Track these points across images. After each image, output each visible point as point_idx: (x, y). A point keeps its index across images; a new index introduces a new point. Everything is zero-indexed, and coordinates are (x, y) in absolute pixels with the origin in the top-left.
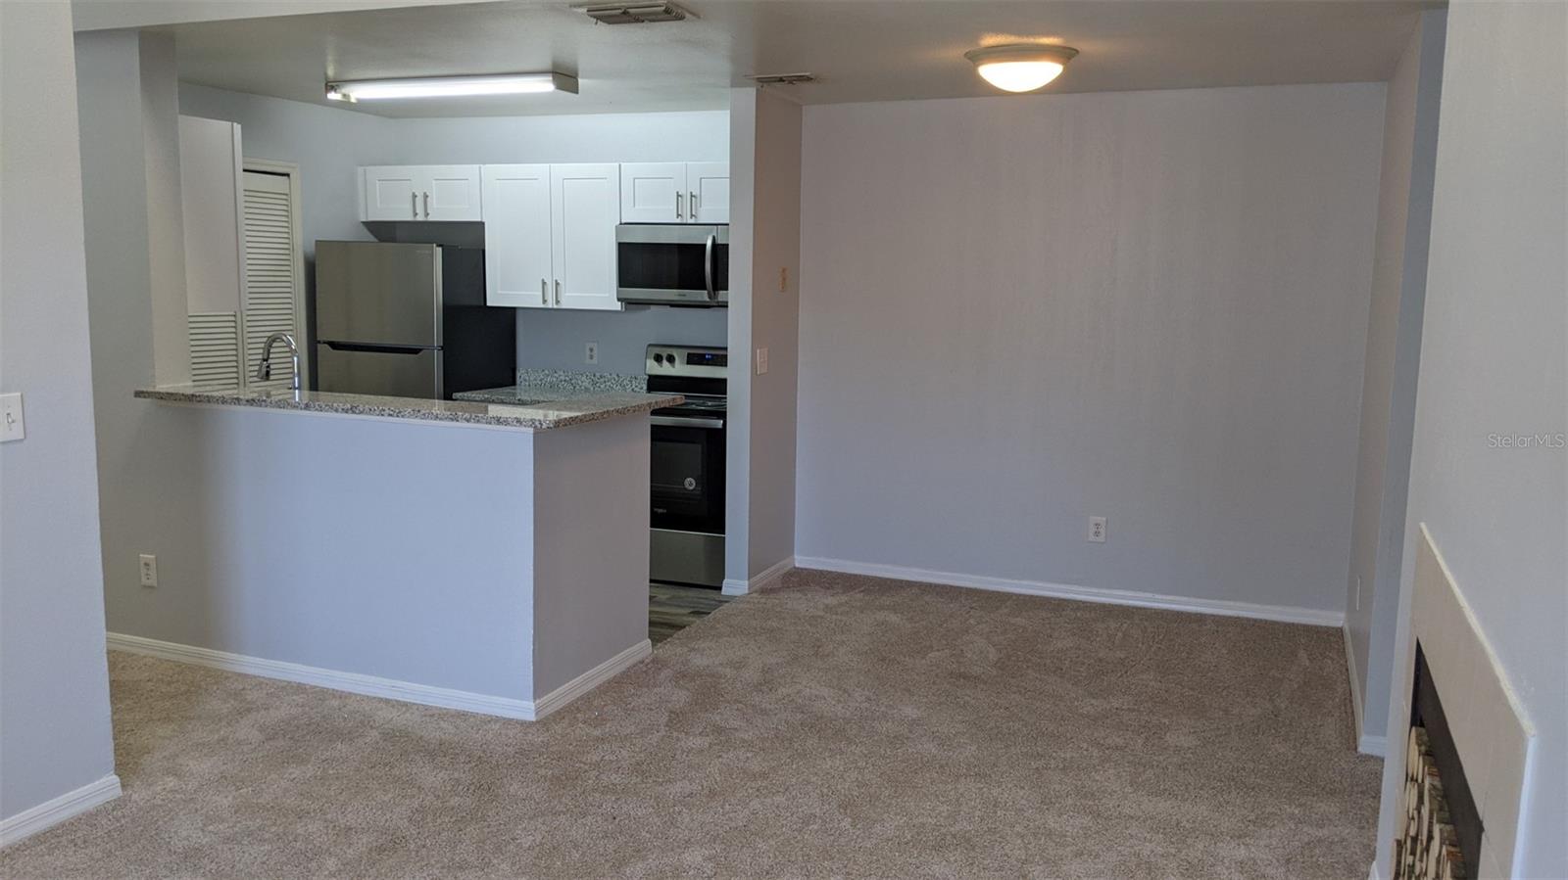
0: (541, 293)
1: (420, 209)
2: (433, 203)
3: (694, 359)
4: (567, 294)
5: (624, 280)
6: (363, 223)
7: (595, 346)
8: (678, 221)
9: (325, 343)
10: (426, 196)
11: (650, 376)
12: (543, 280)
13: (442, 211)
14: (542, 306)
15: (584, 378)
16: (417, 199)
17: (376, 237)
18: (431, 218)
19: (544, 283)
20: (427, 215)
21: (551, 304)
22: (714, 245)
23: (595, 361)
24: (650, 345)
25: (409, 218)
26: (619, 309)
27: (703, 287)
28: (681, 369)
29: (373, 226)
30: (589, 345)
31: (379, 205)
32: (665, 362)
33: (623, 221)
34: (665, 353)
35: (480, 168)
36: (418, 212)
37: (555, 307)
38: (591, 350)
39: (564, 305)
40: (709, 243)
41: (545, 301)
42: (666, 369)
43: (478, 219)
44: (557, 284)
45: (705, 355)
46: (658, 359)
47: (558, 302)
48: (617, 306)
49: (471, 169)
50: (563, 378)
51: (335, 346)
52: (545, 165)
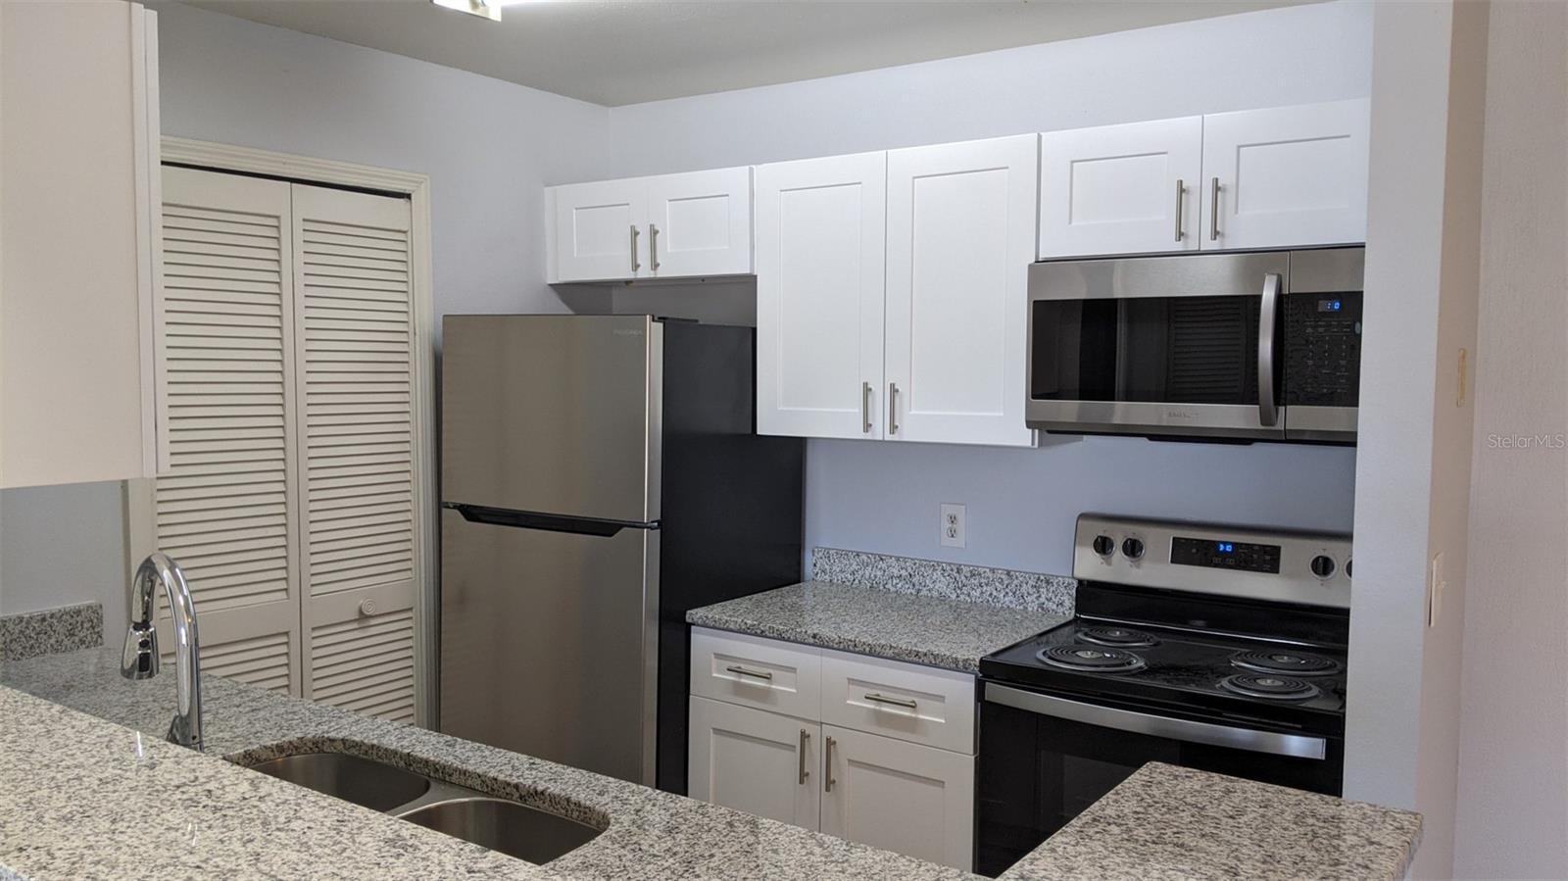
0: (859, 410)
1: (644, 258)
2: (666, 246)
3: (1187, 552)
4: (913, 412)
5: (1044, 383)
6: (551, 285)
7: (960, 512)
8: (1179, 247)
9: (455, 507)
10: (654, 233)
11: (1080, 582)
12: (866, 384)
13: (681, 259)
14: (861, 435)
15: (937, 574)
16: (639, 237)
17: (572, 309)
18: (663, 273)
19: (867, 390)
20: (655, 266)
21: (880, 432)
22: (1280, 299)
23: (960, 541)
24: (1083, 516)
25: (624, 273)
26: (1029, 444)
27: (1249, 396)
28: (1159, 572)
29: (568, 291)
30: (949, 510)
31: (575, 255)
32: (1118, 553)
33: (1042, 257)
34: (1119, 535)
35: (751, 170)
36: (639, 262)
37: (889, 437)
38: (953, 519)
39: (909, 433)
40: (1268, 296)
41: (867, 427)
42: (1118, 570)
43: (743, 269)
44: (894, 391)
45: (1215, 544)
46: (1103, 546)
47: (893, 428)
48: (1024, 437)
49: (733, 178)
50: (896, 573)
51: (472, 513)
52: (880, 152)
